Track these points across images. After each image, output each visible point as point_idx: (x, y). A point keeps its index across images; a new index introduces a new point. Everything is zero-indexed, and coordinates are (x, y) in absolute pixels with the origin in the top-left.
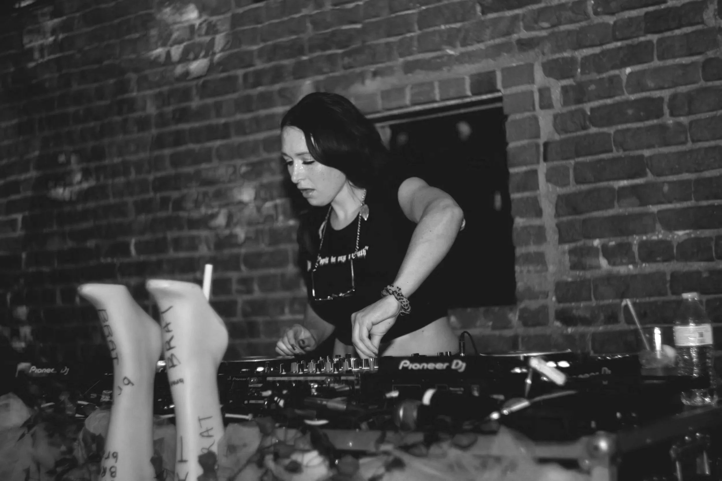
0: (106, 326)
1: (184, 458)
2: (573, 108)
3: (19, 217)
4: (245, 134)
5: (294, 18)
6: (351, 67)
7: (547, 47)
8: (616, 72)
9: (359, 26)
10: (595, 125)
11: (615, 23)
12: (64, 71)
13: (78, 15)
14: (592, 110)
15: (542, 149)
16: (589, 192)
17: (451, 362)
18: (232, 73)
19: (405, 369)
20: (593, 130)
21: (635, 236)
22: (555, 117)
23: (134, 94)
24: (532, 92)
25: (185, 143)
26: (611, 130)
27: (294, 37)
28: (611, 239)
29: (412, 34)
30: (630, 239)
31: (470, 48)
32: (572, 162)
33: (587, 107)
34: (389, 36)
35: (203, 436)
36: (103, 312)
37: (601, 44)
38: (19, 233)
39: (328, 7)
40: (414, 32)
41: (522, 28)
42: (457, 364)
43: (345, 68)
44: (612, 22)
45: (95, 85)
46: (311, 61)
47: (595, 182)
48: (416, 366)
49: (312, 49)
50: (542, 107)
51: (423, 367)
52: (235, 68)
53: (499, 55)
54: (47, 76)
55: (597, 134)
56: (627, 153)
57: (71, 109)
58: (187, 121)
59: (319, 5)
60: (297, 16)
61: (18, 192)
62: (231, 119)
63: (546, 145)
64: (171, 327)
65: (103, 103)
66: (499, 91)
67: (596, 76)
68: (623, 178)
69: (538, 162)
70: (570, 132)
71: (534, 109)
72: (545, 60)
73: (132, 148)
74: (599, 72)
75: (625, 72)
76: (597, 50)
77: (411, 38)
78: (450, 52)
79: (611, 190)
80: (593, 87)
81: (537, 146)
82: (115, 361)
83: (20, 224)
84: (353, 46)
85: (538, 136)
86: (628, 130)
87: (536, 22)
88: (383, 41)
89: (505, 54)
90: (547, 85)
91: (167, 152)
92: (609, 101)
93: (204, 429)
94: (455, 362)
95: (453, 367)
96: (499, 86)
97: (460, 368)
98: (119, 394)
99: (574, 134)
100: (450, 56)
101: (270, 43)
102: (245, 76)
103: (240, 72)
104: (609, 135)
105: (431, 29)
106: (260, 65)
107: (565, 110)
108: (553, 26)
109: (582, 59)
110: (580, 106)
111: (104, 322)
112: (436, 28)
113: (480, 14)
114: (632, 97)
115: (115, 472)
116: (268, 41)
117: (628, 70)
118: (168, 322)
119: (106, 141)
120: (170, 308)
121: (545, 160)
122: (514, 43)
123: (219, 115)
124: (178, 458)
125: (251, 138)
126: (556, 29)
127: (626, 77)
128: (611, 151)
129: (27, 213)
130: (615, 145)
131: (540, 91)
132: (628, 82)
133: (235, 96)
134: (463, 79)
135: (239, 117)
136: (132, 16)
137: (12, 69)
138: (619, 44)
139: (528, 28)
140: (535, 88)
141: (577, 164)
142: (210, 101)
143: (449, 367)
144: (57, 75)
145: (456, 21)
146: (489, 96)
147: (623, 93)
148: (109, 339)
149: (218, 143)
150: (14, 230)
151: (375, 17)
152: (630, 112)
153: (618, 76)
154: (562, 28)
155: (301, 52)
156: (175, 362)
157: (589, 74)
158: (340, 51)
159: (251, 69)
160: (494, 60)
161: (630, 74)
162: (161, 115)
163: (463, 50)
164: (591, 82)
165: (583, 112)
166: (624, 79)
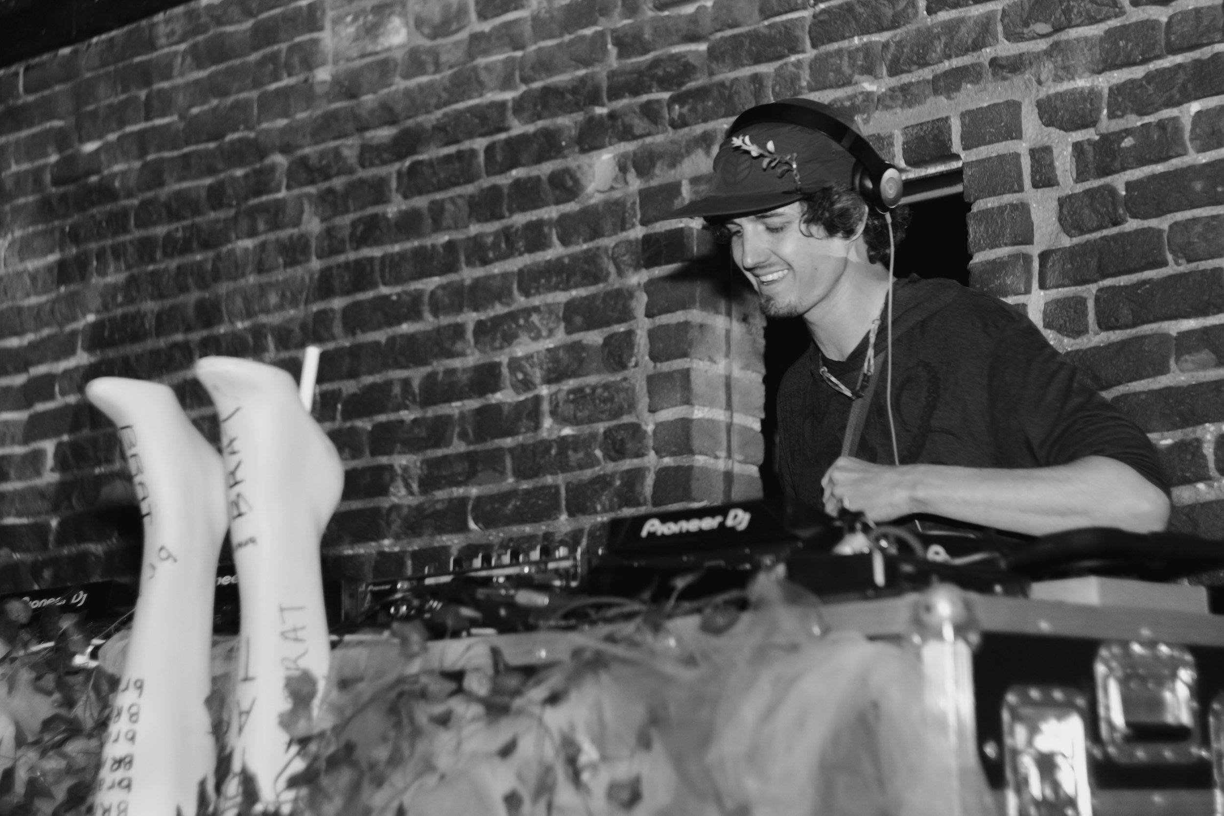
0: (134, 456)
1: (251, 674)
2: (1095, 183)
3: (49, 446)
4: (485, 262)
5: (583, 38)
6: (685, 124)
7: (1047, 69)
8: (1173, 112)
9: (703, 47)
10: (1134, 216)
11: (1171, 18)
12: (151, 157)
13: (182, 47)
14: (1129, 185)
15: (1036, 265)
16: (1123, 343)
17: (725, 516)
18: (466, 145)
19: (651, 535)
20: (1132, 225)
21: (1207, 425)
22: (1061, 202)
23: (282, 194)
24: (1017, 156)
25: (373, 285)
26: (1163, 223)
27: (582, 72)
28: (1166, 434)
29: (800, 56)
30: (1199, 431)
31: (905, 78)
32: (1093, 288)
33: (1119, 181)
34: (757, 61)
35: (286, 638)
36: (128, 430)
37: (1145, 61)
38: (49, 477)
39: (649, 13)
40: (803, 52)
41: (1001, 36)
42: (736, 516)
43: (675, 125)
44: (1164, 20)
45: (208, 181)
46: (612, 116)
47: (1134, 325)
48: (669, 529)
49: (615, 93)
50: (1036, 185)
51: (681, 529)
52: (471, 136)
53: (958, 89)
54: (117, 168)
55: (1138, 232)
56: (1193, 266)
57: (160, 231)
58: (377, 243)
59: (631, 9)
60: (589, 32)
61: (51, 397)
62: (459, 235)
63: (1044, 256)
64: (236, 446)
65: (222, 214)
66: (957, 157)
67: (1135, 121)
68: (1187, 316)
69: (1028, 291)
70: (1090, 231)
71: (1021, 189)
72: (1042, 94)
73: (273, 299)
74: (1141, 113)
75: (1189, 111)
76: (1138, 72)
77: (798, 64)
78: (869, 86)
79: (1164, 337)
80: (1128, 142)
81: (1027, 258)
82: (146, 520)
83: (50, 462)
84: (692, 85)
85: (1029, 241)
86: (1195, 220)
87: (1026, 24)
88: (747, 71)
89: (969, 86)
90: (1046, 141)
91: (338, 303)
92: (1160, 168)
93: (288, 626)
94: (732, 513)
95: (730, 522)
96: (956, 146)
97: (740, 523)
98: (151, 578)
99: (1096, 235)
100: (868, 94)
101: (537, 85)
102: (490, 150)
103: (480, 144)
104: (1160, 231)
105: (835, 46)
106: (518, 128)
107: (1080, 188)
108: (1057, 30)
109: (1111, 89)
110: (1108, 180)
111: (130, 448)
112: (845, 44)
113: (925, 13)
114: (1204, 158)
115: (136, 714)
116: (533, 80)
117: (1195, 107)
118: (233, 436)
119: (223, 288)
120: (237, 410)
121: (1042, 286)
122: (987, 64)
123: (437, 227)
124: (241, 675)
125: (496, 269)
126: (1063, 36)
127: (1191, 119)
128: (1164, 264)
129: (65, 438)
130: (1173, 252)
131: (1033, 152)
132: (1193, 131)
133: (470, 189)
134: (891, 136)
135: (474, 229)
136: (284, 46)
137: (54, 158)
138: (1179, 59)
139: (1012, 36)
140: (1022, 147)
141: (1100, 290)
142: (421, 202)
143: (722, 525)
144: (137, 164)
145: (880, 29)
146: (941, 168)
147: (1185, 153)
148: (137, 480)
149: (433, 283)
150: (38, 473)
151: (731, 27)
152: (1198, 186)
153: (1175, 119)
154: (1073, 33)
155: (595, 99)
156: (243, 508)
157: (1122, 117)
158: (666, 95)
159: (503, 136)
160: (949, 98)
161: (1199, 113)
162: (329, 233)
163: (894, 82)
164: (1128, 132)
165: (1111, 191)
166: (1187, 124)
